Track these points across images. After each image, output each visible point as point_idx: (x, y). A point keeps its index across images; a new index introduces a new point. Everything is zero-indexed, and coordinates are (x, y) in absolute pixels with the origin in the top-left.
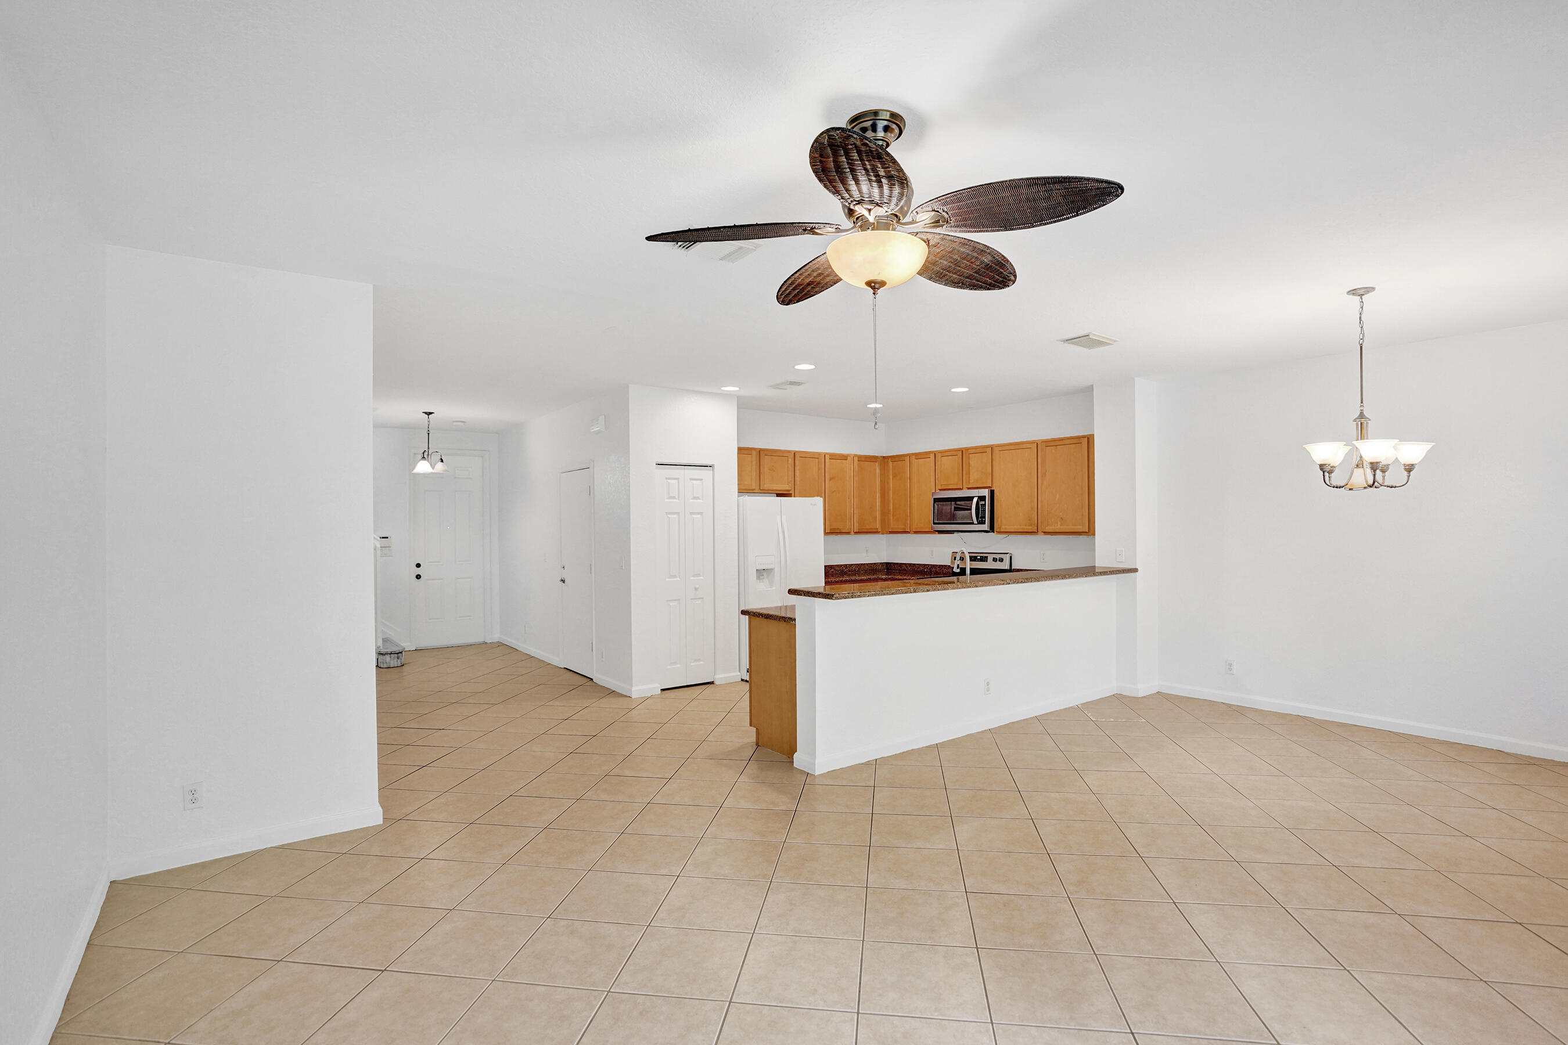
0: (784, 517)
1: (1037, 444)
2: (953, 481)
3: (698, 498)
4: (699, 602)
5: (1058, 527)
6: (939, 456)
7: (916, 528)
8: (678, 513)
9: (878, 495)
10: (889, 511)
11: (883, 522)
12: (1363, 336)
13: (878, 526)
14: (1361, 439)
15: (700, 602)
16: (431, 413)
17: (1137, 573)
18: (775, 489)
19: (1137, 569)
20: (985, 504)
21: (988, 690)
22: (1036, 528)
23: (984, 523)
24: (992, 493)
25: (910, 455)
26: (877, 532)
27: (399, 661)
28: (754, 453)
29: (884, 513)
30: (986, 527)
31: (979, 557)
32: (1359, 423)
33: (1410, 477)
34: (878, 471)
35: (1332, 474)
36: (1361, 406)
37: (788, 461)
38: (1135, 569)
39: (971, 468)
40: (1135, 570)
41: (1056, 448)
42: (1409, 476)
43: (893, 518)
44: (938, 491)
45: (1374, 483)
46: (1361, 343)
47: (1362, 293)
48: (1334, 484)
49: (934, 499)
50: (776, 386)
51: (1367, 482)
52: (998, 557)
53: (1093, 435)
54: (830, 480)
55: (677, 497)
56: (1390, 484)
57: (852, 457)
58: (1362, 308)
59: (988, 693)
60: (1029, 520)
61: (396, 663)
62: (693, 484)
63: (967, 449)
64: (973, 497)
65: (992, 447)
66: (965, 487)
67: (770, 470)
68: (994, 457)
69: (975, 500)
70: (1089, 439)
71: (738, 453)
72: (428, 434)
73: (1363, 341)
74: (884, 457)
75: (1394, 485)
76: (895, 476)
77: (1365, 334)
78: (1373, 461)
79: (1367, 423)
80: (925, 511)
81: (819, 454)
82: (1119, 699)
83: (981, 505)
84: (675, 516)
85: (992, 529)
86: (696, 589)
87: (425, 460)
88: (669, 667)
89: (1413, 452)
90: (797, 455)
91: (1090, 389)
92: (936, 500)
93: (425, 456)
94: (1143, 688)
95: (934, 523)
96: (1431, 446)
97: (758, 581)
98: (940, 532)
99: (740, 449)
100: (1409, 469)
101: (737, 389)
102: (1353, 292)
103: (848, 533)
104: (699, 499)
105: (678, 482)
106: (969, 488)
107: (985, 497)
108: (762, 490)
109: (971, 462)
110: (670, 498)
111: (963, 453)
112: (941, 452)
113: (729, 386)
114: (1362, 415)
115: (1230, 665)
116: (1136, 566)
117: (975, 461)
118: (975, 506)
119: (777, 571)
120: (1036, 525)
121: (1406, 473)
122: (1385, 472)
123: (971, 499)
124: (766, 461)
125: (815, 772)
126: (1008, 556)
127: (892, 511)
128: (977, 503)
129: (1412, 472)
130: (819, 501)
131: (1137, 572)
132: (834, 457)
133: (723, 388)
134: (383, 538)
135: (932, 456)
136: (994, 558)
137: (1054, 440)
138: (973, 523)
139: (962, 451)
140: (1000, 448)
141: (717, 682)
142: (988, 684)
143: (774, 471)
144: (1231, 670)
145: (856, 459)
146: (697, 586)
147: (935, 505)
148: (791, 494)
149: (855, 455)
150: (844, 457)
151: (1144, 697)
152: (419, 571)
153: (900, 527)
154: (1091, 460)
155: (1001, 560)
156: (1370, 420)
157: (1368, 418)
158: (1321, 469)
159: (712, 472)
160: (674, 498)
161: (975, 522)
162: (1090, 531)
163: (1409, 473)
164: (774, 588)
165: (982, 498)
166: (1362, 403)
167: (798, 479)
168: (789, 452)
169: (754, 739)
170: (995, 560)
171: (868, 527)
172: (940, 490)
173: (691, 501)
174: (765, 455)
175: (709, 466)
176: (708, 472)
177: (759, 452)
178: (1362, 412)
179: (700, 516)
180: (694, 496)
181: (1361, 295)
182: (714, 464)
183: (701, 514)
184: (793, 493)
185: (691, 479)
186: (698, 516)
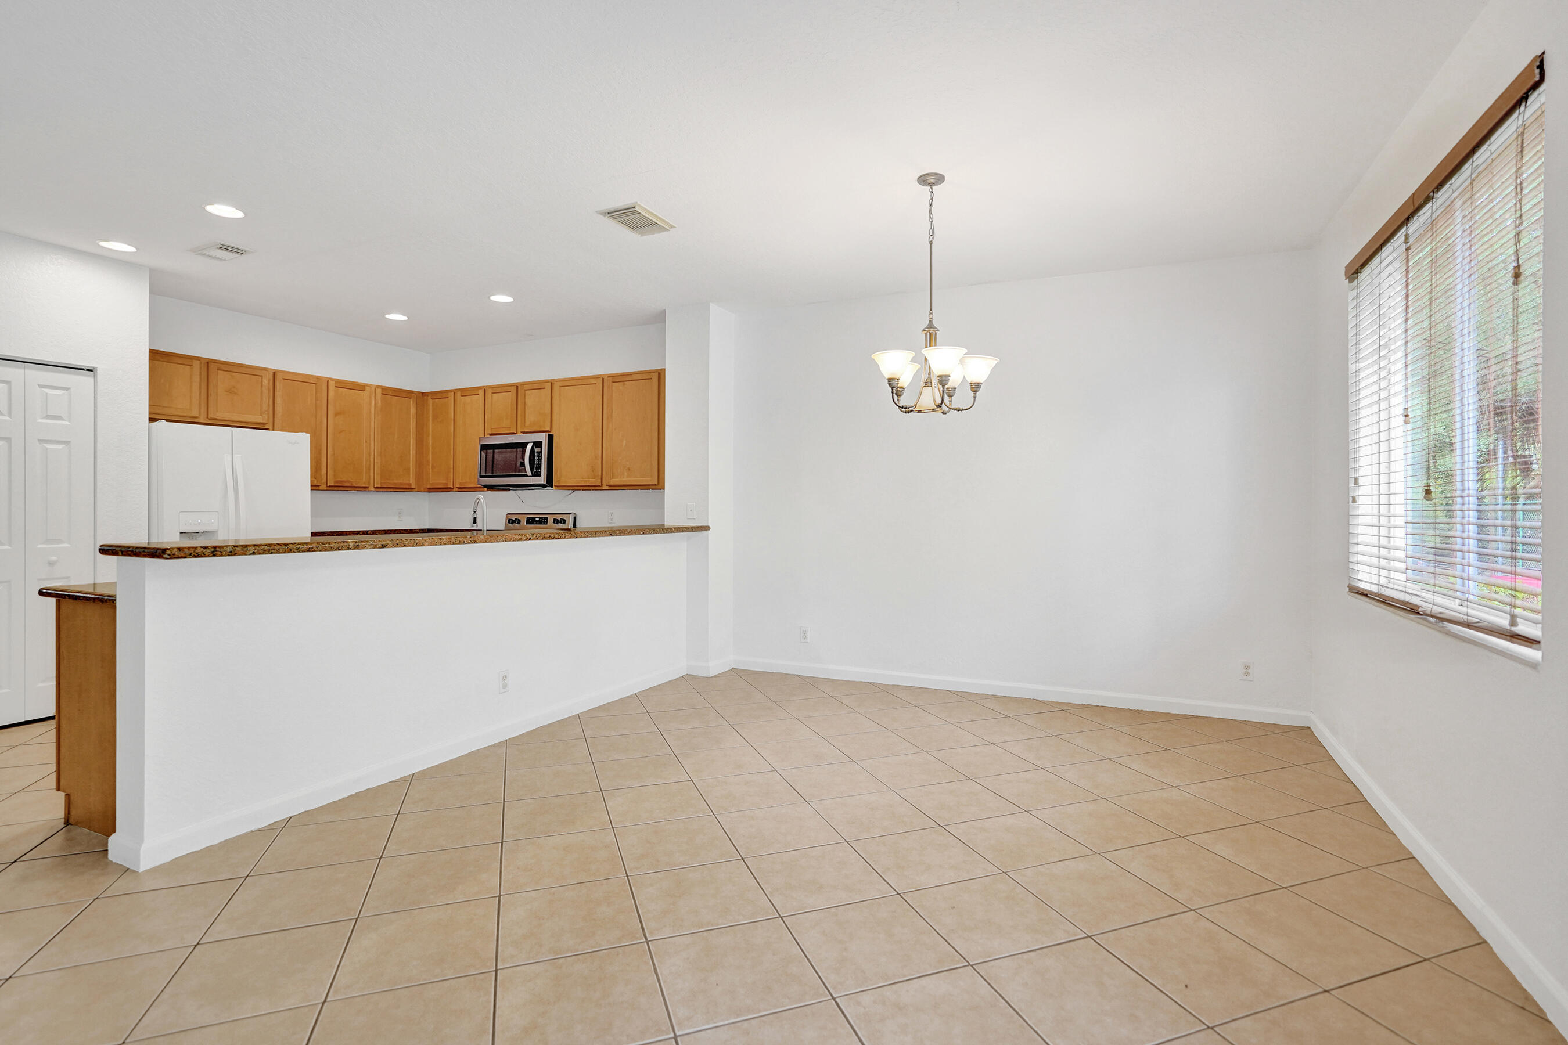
0: (236, 457)
1: (603, 379)
2: (506, 424)
3: (59, 418)
5: (625, 480)
6: (489, 393)
7: (460, 483)
8: (8, 440)
9: (412, 441)
10: (428, 462)
11: (419, 476)
12: (933, 231)
13: (412, 481)
14: (930, 346)
17: (709, 531)
18: (236, 419)
19: (709, 527)
20: (541, 452)
21: (505, 686)
22: (600, 480)
23: (540, 475)
24: (551, 438)
25: (454, 392)
26: (410, 489)
28: (196, 363)
29: (420, 464)
30: (542, 479)
31: (538, 519)
32: (928, 334)
33: (976, 399)
34: (413, 410)
35: (902, 397)
36: (930, 314)
37: (262, 382)
38: (706, 526)
39: (526, 408)
40: (707, 528)
41: (624, 384)
42: (975, 397)
43: (432, 471)
44: (487, 436)
45: (941, 404)
46: (930, 240)
47: (932, 181)
48: (901, 405)
49: (481, 445)
50: (200, 251)
51: (935, 402)
52: (559, 518)
53: (665, 369)
54: (336, 415)
55: (6, 412)
56: (957, 407)
57: (373, 389)
58: (932, 199)
59: (505, 690)
60: (593, 471)
62: (47, 394)
63: (523, 384)
64: (527, 443)
65: (552, 383)
66: (519, 430)
67: (228, 391)
68: (553, 395)
69: (529, 446)
70: (660, 374)
71: (150, 359)
73: (933, 238)
74: (423, 393)
75: (961, 408)
76: (435, 417)
77: (935, 230)
78: (941, 374)
79: (936, 334)
80: (471, 461)
81: (318, 378)
82: (689, 681)
83: (537, 452)
84: (4, 444)
85: (550, 482)
89: (980, 368)
90: (280, 377)
91: (660, 318)
92: (484, 447)
94: (715, 666)
95: (481, 476)
96: (996, 362)
98: (491, 488)
99: (153, 353)
100: (975, 388)
101: (132, 249)
102: (923, 180)
103: (364, 489)
104: (63, 420)
105: (10, 389)
106: (524, 433)
107: (541, 442)
108: (212, 420)
109: (527, 400)
111: (518, 389)
112: (492, 387)
113: (116, 241)
114: (931, 325)
115: (805, 632)
116: (708, 523)
117: (532, 399)
118: (528, 454)
120: (600, 477)
121: (972, 393)
122: (951, 396)
123: (524, 445)
124: (222, 380)
125: (139, 868)
126: (571, 517)
127: (431, 462)
128: (532, 450)
129: (978, 393)
130: (304, 439)
131: (709, 529)
132: (341, 384)
133: (103, 244)
135: (481, 392)
136: (554, 520)
137: (622, 375)
138: (526, 476)
139: (517, 387)
140: (561, 384)
142: (505, 678)
143: (235, 394)
144: (805, 637)
145: (379, 391)
147: (482, 453)
149: (378, 386)
150: (360, 387)
151: (716, 676)
153: (441, 482)
154: (661, 400)
155: (563, 522)
156: (939, 331)
157: (936, 328)
158: (889, 384)
159: (93, 379)
161: (529, 473)
162: (658, 485)
163: (975, 394)
165: (538, 444)
166: (931, 310)
167: (279, 409)
168: (262, 369)
169: (61, 814)
170: (556, 521)
171: (397, 481)
172: (490, 435)
173: (40, 421)
174: (218, 369)
175: (88, 370)
176: (86, 379)
177: (206, 364)
178: (931, 322)
179: (63, 446)
180: (49, 414)
181: (931, 185)
182: (96, 368)
183: (67, 443)
184: (271, 428)
185: (40, 386)
186: (60, 447)
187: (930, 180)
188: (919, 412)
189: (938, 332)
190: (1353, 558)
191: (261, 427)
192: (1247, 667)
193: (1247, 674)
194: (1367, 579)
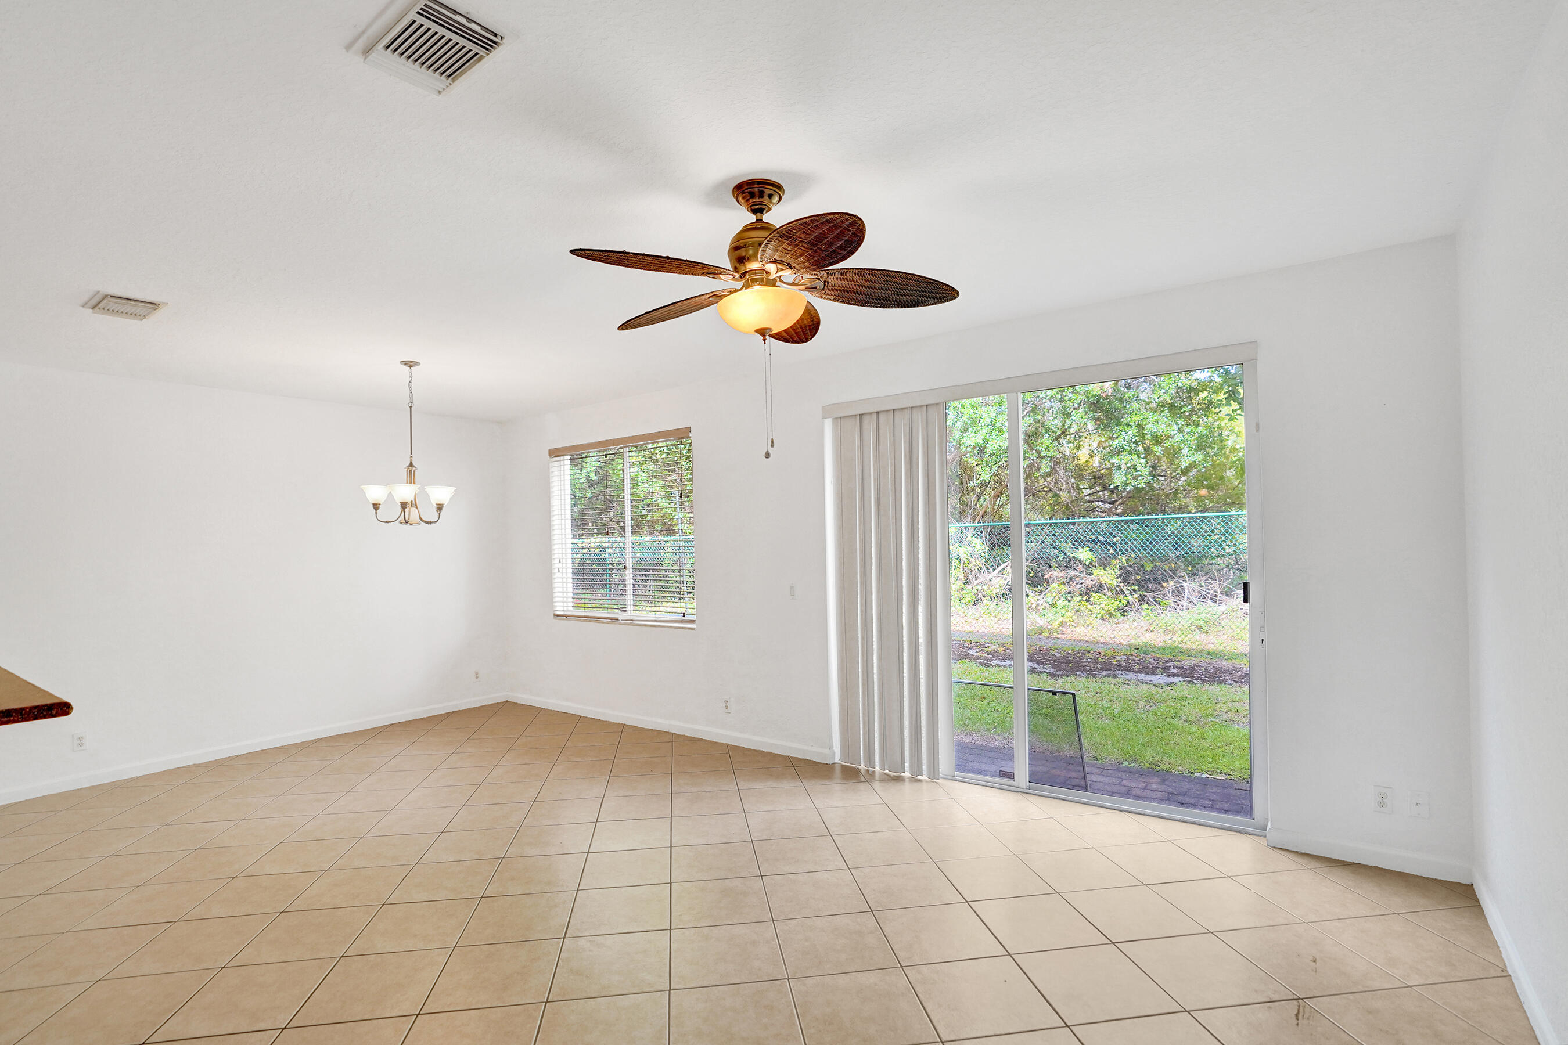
36: (411, 457)
79: (414, 472)
114: (411, 465)
178: (411, 462)
181: (410, 367)
187: (411, 364)
188: (411, 524)
189: (416, 471)
190: (554, 601)
192: (477, 674)
193: (477, 678)
194: (560, 609)
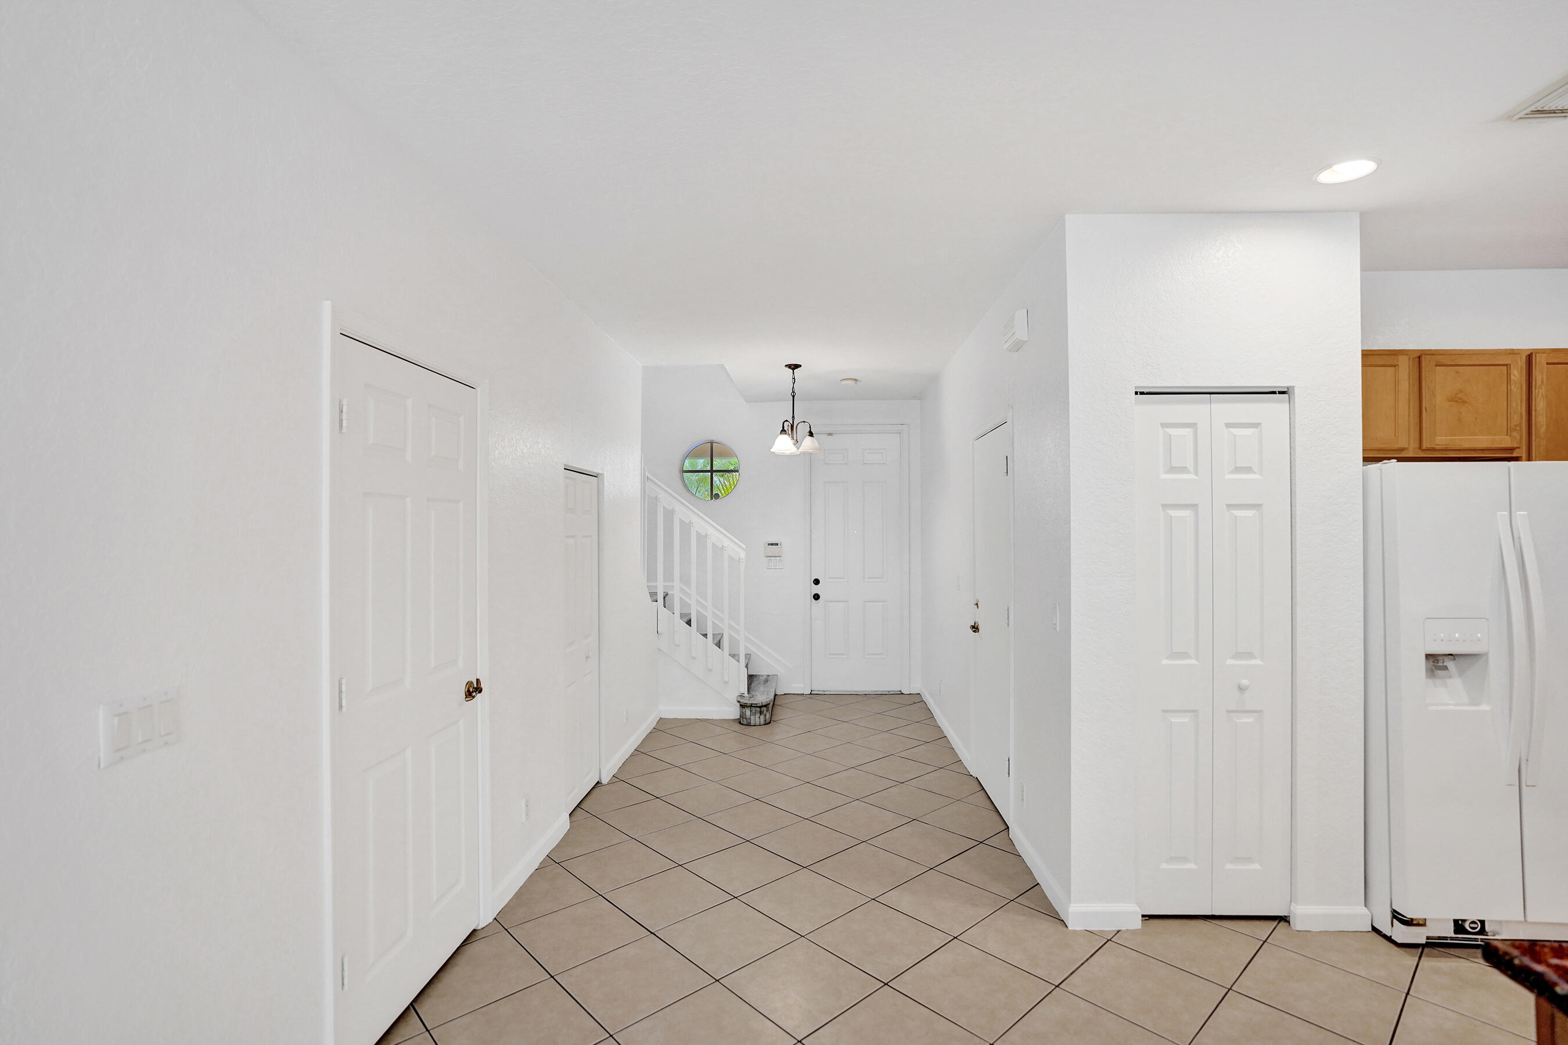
0: (1520, 514)
3: (1248, 470)
4: (1248, 719)
8: (1194, 507)
15: (1251, 720)
16: (797, 366)
18: (1466, 445)
27: (762, 717)
28: (1404, 363)
37: (1509, 375)
55: (1191, 469)
61: (758, 720)
62: (1236, 438)
67: (1451, 400)
71: (1363, 366)
72: (793, 396)
84: (1186, 513)
86: (1241, 689)
87: (786, 434)
88: (1164, 866)
90: (1540, 361)
93: (786, 429)
97: (1430, 681)
99: (1366, 355)
104: (1254, 472)
105: (1196, 434)
108: (1428, 450)
110: (1173, 470)
119: (1496, 663)
124: (1442, 383)
134: (772, 544)
141: (1297, 924)
143: (1464, 402)
146: (1245, 682)
148: (1521, 457)
152: (816, 589)
159: (1288, 405)
160: (1183, 470)
164: (1485, 707)
167: (1538, 419)
168: (1512, 352)
173: (1228, 476)
174: (1436, 366)
175: (1280, 393)
176: (1277, 407)
177: (1417, 359)
179: (1254, 511)
180: (1237, 466)
182: (1293, 387)
183: (1257, 506)
184: (1524, 456)
185: (1228, 425)
186: (1250, 513)
191: (1507, 456)
